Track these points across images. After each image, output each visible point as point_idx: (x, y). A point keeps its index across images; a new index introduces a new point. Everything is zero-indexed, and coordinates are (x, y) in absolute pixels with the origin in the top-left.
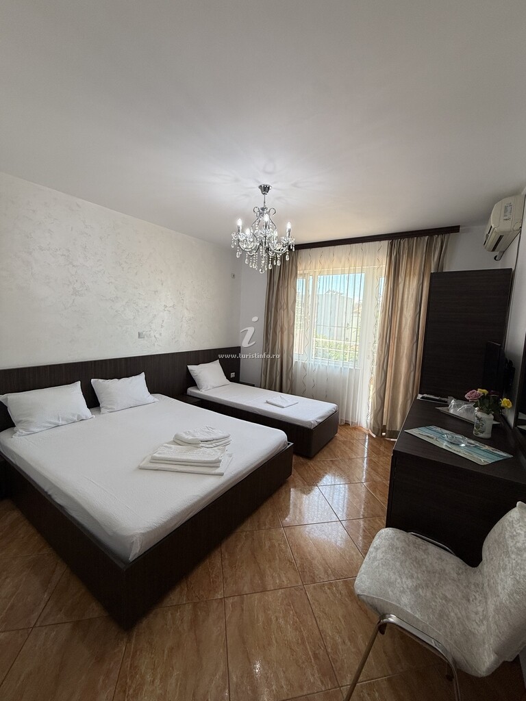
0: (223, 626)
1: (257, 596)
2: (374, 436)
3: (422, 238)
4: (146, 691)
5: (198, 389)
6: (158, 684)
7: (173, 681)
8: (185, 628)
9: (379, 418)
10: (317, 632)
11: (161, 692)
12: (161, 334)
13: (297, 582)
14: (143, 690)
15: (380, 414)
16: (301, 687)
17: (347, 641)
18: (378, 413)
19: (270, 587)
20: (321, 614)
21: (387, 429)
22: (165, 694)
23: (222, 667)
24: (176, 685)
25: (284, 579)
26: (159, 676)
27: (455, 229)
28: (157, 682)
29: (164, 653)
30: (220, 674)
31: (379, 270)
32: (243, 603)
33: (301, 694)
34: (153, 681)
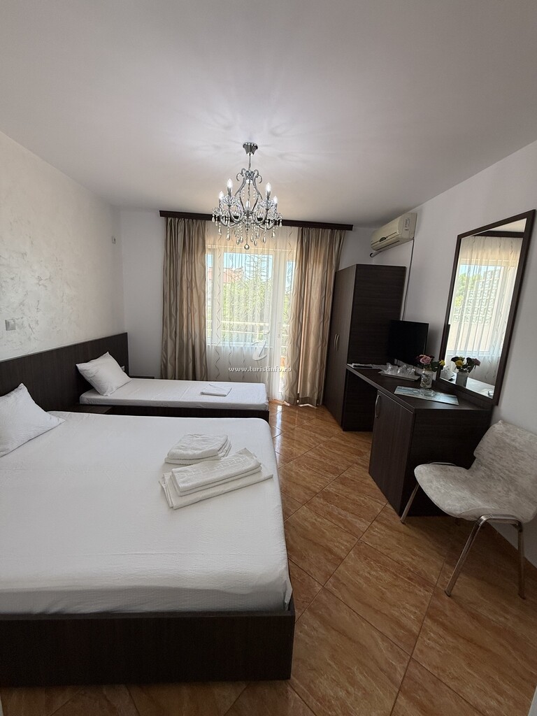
0: (345, 606)
1: (341, 568)
2: (288, 405)
3: (326, 230)
4: (351, 705)
5: (98, 393)
6: (353, 689)
7: (359, 677)
8: (324, 632)
9: (295, 389)
10: (396, 564)
11: (361, 693)
12: (37, 322)
13: (354, 539)
14: (349, 707)
15: (295, 385)
16: (422, 604)
17: (413, 557)
18: (293, 385)
19: (343, 555)
20: (387, 551)
21: (300, 396)
22: (365, 690)
23: (375, 634)
24: (364, 676)
25: (345, 543)
26: (347, 684)
27: (349, 227)
28: (351, 689)
29: (330, 665)
30: (379, 641)
31: (291, 255)
32: (340, 580)
33: (426, 607)
34: (348, 692)
